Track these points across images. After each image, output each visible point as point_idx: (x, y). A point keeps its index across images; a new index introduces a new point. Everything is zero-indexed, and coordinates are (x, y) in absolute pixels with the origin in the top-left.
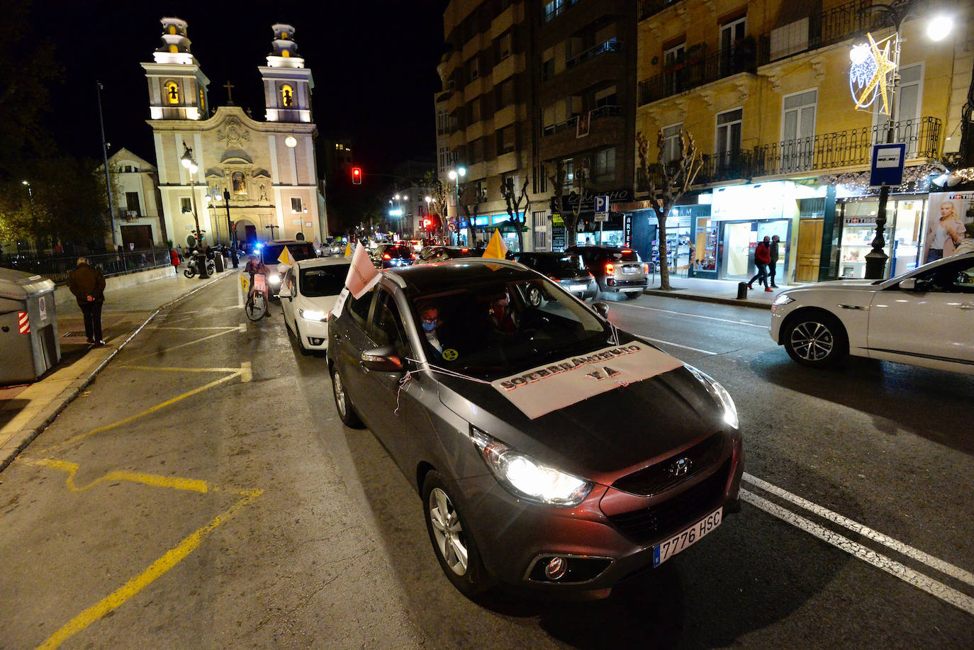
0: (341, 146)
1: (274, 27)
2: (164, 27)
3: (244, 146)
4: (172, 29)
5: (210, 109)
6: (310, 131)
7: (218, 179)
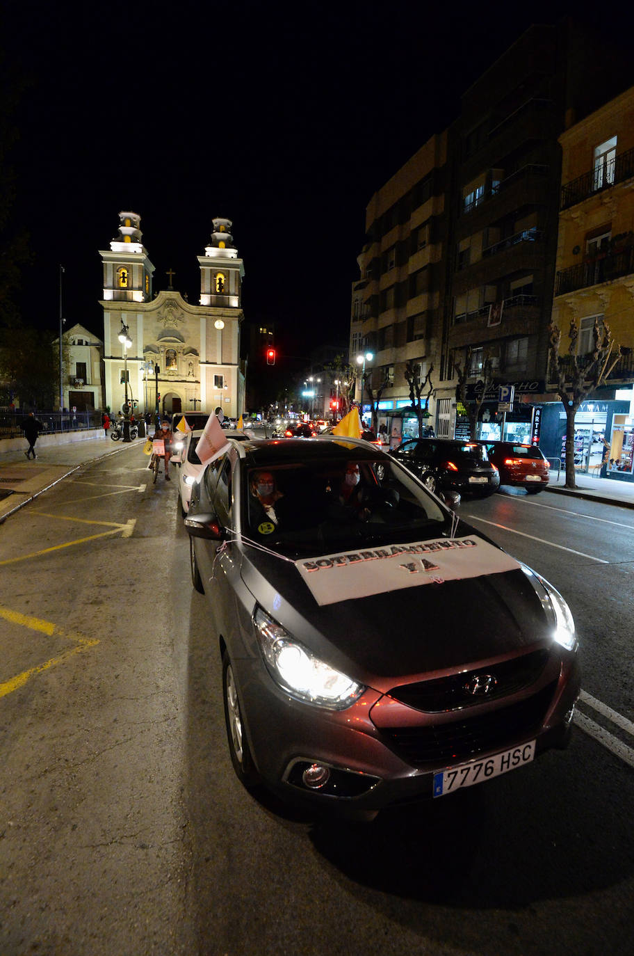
0: (265, 330)
1: (214, 221)
2: (122, 220)
3: (178, 327)
4: (128, 222)
5: (153, 293)
6: (236, 315)
7: (154, 355)
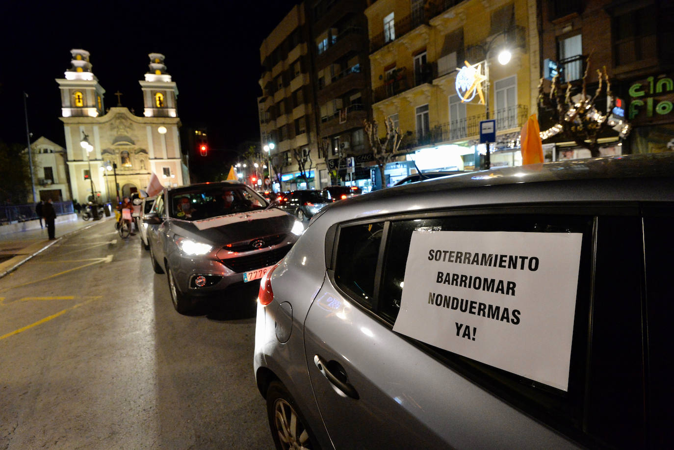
0: (199, 132)
1: (150, 55)
2: (73, 55)
3: (129, 134)
4: (79, 57)
5: (105, 109)
6: (175, 122)
7: (110, 156)
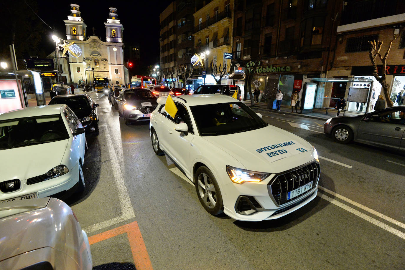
1: (110, 8)
2: (71, 7)
3: (99, 50)
4: (74, 8)
5: (87, 36)
6: (121, 45)
7: (89, 61)
